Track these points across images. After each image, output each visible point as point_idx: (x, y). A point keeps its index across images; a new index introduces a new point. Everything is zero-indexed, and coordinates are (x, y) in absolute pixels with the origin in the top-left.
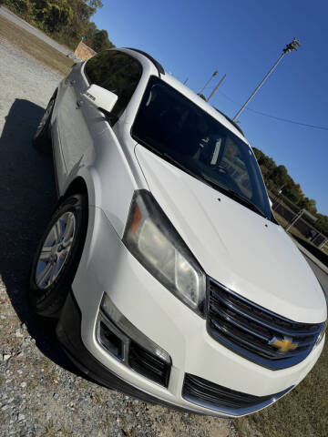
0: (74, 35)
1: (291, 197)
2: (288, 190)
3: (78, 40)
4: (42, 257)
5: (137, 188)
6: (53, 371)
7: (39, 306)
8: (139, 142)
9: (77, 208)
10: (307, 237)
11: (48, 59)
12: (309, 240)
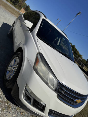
0: (20, 6)
1: (76, 54)
2: (75, 52)
3: (21, 8)
4: (8, 70)
5: (38, 52)
6: (10, 105)
7: (6, 85)
8: (39, 38)
9: (19, 56)
10: (80, 65)
11: (13, 12)
12: (80, 66)
